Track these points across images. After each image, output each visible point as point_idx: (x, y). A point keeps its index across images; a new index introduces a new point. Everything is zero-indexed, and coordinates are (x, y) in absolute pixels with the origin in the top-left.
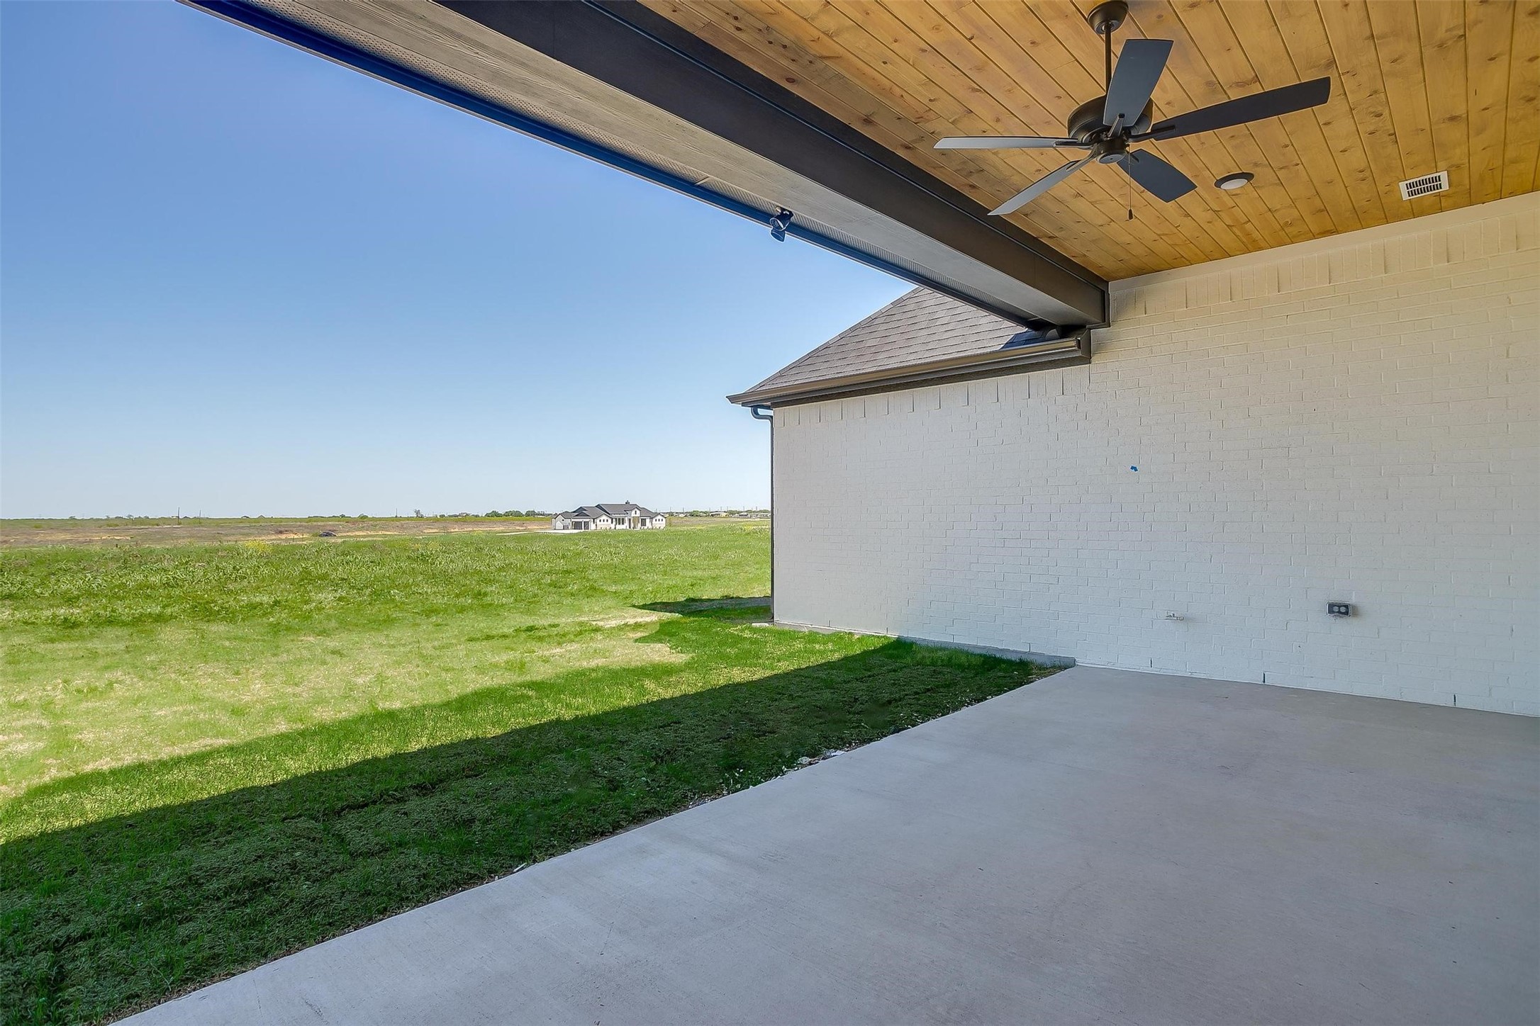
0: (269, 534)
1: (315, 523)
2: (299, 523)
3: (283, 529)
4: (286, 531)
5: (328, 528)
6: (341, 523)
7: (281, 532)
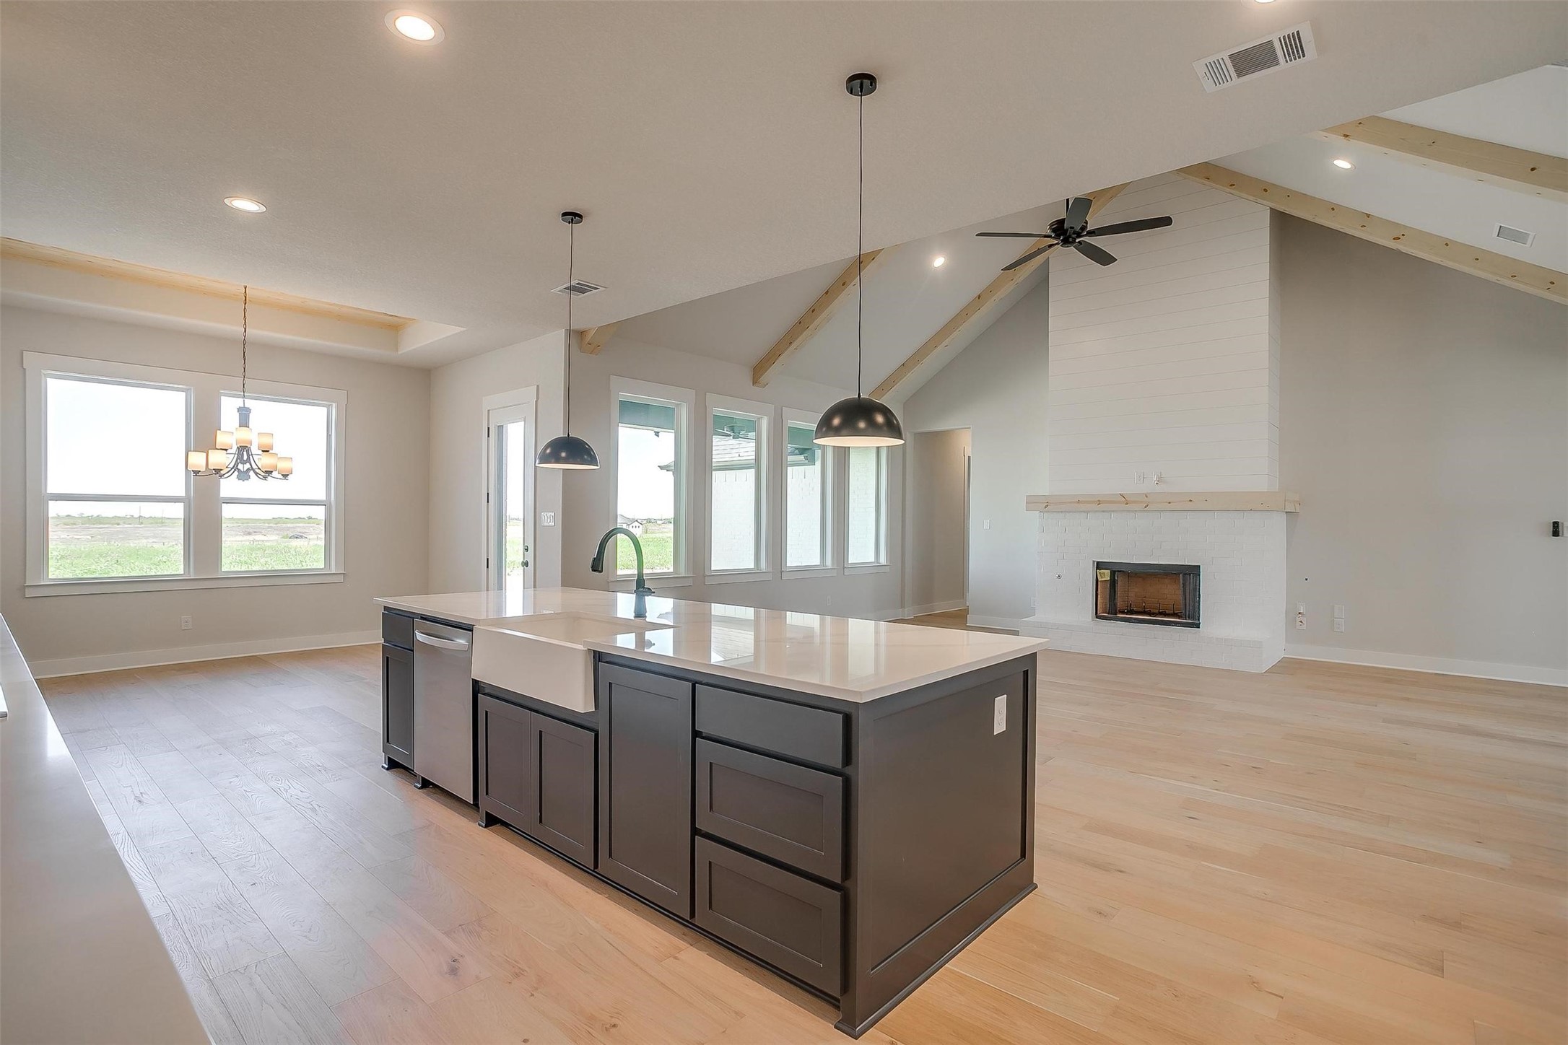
0: (237, 535)
1: (284, 525)
2: (267, 525)
3: (251, 530)
4: (255, 532)
5: (298, 530)
6: (312, 525)
7: (249, 534)
